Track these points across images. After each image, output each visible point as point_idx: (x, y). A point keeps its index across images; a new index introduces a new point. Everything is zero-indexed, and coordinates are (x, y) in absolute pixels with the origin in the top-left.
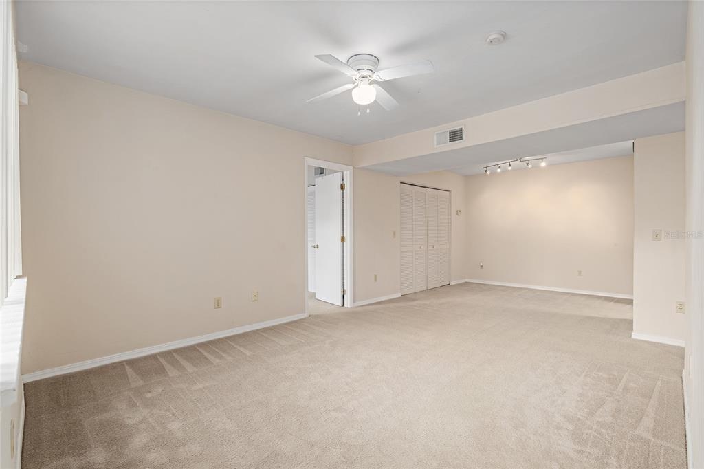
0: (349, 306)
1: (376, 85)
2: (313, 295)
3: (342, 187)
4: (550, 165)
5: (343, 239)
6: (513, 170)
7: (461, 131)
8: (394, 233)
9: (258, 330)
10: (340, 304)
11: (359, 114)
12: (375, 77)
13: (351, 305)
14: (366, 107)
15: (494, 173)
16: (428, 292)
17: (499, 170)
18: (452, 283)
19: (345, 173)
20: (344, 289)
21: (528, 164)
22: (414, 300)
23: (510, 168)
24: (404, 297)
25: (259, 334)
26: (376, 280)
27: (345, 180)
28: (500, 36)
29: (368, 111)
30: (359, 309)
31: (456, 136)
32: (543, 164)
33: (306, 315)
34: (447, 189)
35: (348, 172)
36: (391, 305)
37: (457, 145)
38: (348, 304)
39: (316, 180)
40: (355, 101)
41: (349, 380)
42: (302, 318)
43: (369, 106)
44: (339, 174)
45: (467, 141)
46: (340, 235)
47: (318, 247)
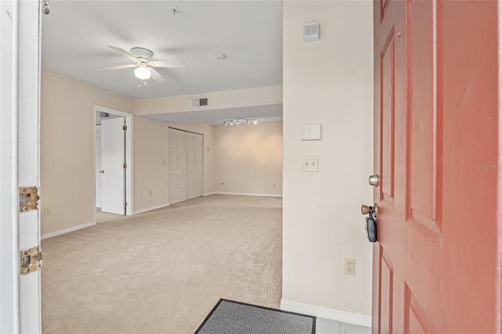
0: (130, 215)
1: (151, 68)
2: (99, 210)
3: (125, 128)
4: (259, 123)
5: (125, 166)
6: (239, 124)
7: (207, 99)
8: (164, 162)
9: (51, 238)
10: (123, 213)
11: (139, 85)
12: (150, 63)
13: (131, 213)
14: (144, 81)
15: (229, 125)
16: (188, 201)
17: (232, 124)
18: (204, 195)
19: (127, 118)
20: (125, 202)
21: (247, 122)
22: (178, 207)
23: (238, 123)
24: (171, 206)
25: (52, 240)
26: (150, 194)
27: (126, 123)
28: (222, 56)
29: (145, 84)
30: (137, 216)
31: (203, 102)
32: (255, 123)
33: (94, 223)
34: (201, 133)
35: (129, 118)
36: (163, 211)
37: (204, 108)
38: (129, 213)
39: (102, 121)
40: (136, 76)
41: (131, 257)
42: (92, 225)
43: (147, 81)
44: (122, 119)
45: (211, 106)
46: (123, 163)
47: (103, 172)
